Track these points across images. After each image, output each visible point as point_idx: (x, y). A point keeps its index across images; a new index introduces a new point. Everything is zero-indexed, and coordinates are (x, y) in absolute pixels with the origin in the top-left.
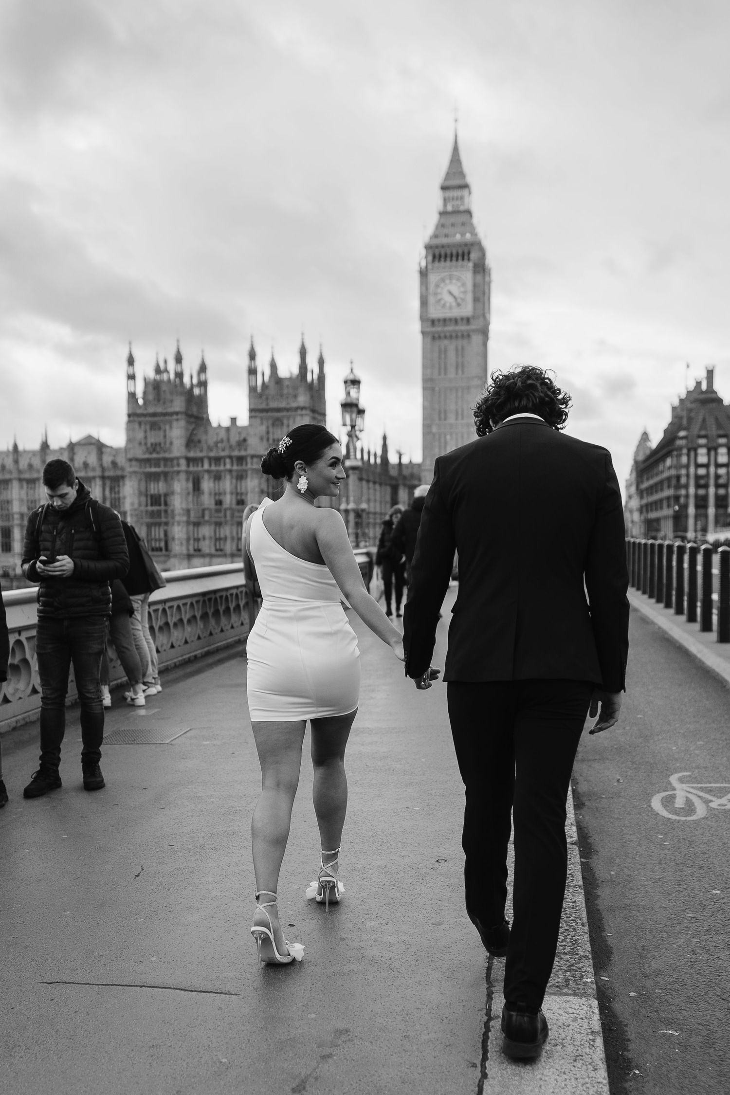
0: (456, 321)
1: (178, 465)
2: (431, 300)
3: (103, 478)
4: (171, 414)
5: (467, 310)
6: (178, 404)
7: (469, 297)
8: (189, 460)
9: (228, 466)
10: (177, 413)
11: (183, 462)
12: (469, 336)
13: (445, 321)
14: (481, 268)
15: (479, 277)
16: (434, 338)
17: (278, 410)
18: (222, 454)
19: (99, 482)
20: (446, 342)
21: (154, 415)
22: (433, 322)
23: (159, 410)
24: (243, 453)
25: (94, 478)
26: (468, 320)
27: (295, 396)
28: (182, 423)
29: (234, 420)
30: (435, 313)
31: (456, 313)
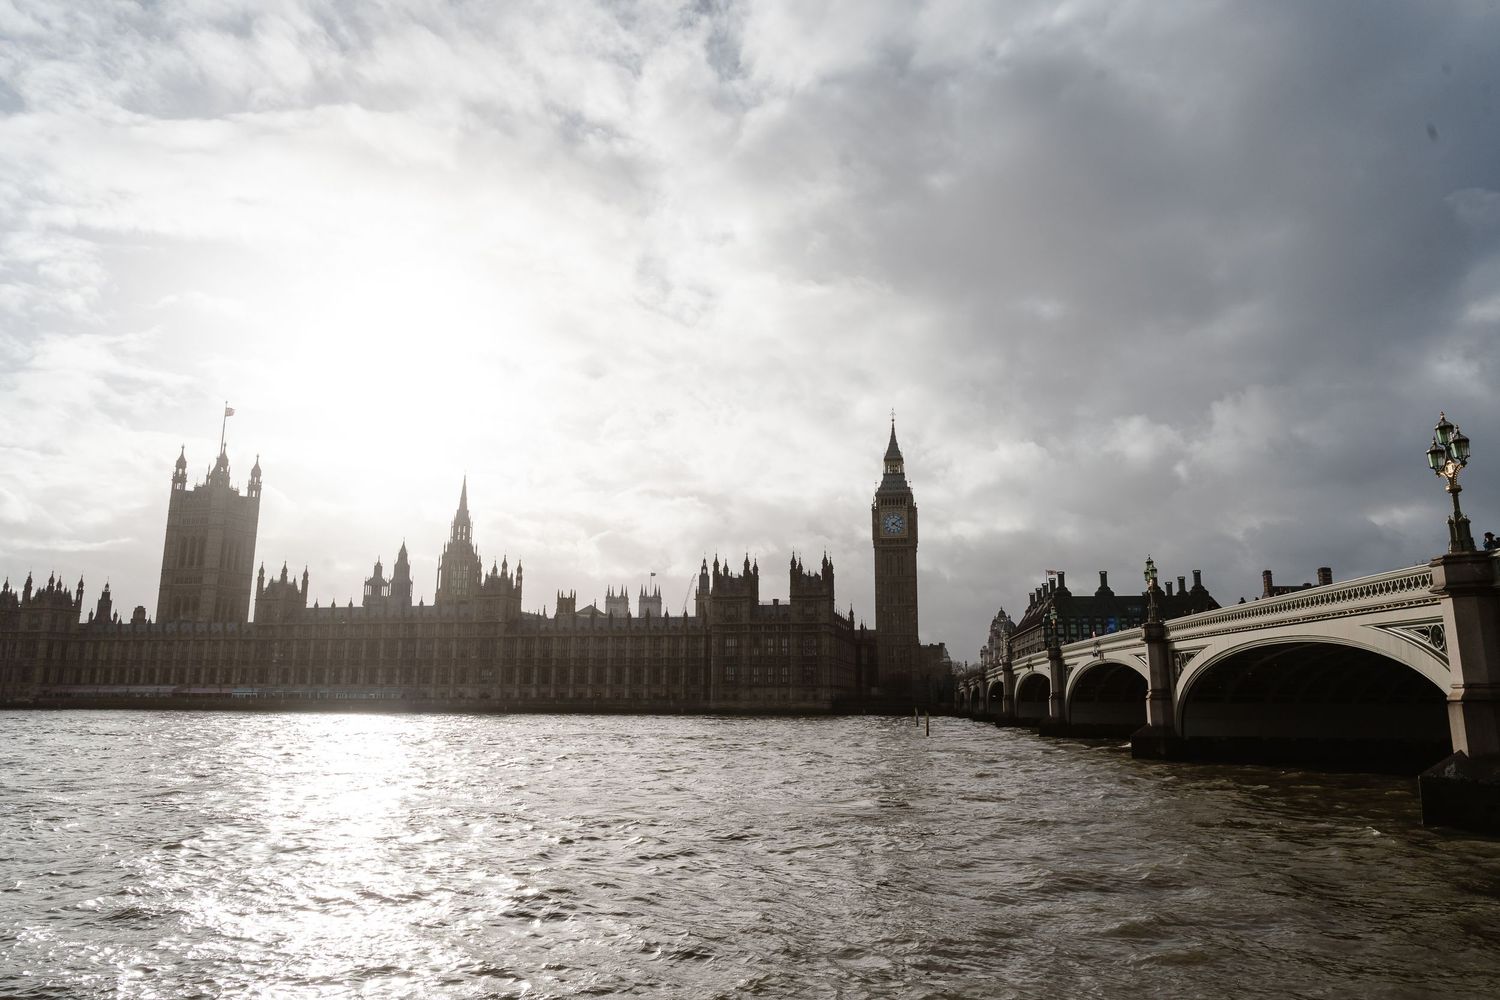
0: (897, 541)
1: (746, 629)
2: (882, 527)
3: (687, 636)
4: (741, 598)
5: (905, 535)
6: (746, 592)
7: (906, 526)
8: (752, 626)
9: (777, 630)
10: (745, 597)
11: (748, 627)
12: (906, 551)
13: (891, 541)
14: (912, 511)
15: (911, 514)
16: (883, 551)
17: (810, 597)
18: (773, 622)
19: (684, 639)
20: (891, 553)
21: (731, 598)
22: (883, 541)
23: (734, 595)
24: (786, 623)
25: (681, 636)
26: (904, 540)
27: (820, 589)
28: (748, 603)
29: (776, 601)
30: (883, 536)
31: (897, 536)
